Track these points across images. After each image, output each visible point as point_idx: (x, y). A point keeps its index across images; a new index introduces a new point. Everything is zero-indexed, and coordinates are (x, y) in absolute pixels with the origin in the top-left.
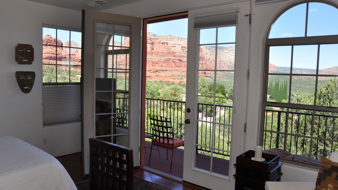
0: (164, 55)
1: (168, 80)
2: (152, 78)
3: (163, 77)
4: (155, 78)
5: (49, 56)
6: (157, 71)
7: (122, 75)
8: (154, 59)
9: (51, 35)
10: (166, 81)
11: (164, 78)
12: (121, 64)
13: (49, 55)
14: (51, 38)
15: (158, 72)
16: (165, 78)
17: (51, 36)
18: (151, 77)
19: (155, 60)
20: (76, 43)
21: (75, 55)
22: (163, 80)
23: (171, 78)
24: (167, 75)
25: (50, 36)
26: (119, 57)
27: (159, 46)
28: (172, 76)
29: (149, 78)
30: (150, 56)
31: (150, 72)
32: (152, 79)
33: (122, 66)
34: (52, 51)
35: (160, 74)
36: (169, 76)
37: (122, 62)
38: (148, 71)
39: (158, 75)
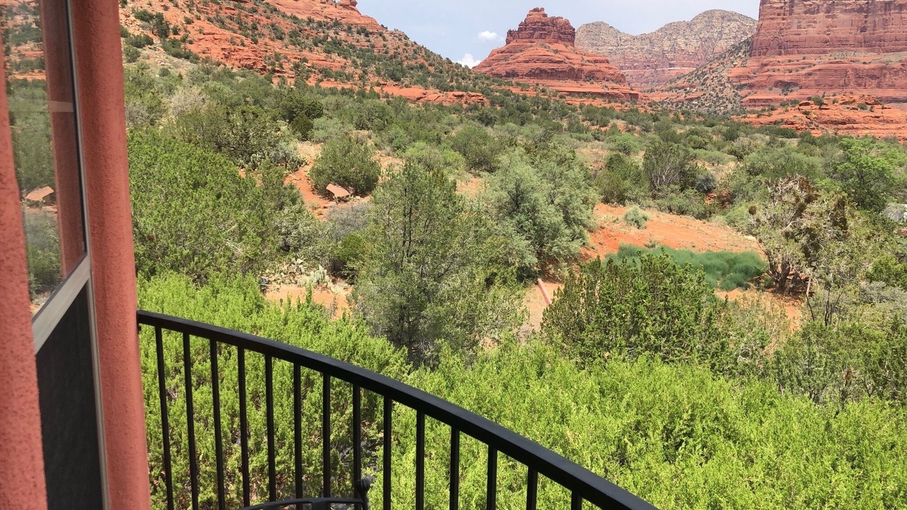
0: (901, 47)
2: (855, 126)
3: (897, 123)
4: (866, 126)
5: (537, 68)
6: (876, 103)
7: (750, 120)
8: (864, 63)
9: (543, 9)
11: (899, 126)
12: (745, 85)
13: (538, 65)
14: (545, 15)
15: (880, 106)
17: (545, 12)
18: (854, 122)
19: (867, 66)
20: (611, 27)
21: (608, 62)
25: (542, 13)
26: (741, 62)
27: (884, 17)
29: (845, 126)
30: (849, 53)
31: (848, 106)
32: (857, 129)
33: (749, 91)
34: (548, 53)
35: (887, 114)
37: (749, 77)
38: (841, 104)
39: (878, 117)
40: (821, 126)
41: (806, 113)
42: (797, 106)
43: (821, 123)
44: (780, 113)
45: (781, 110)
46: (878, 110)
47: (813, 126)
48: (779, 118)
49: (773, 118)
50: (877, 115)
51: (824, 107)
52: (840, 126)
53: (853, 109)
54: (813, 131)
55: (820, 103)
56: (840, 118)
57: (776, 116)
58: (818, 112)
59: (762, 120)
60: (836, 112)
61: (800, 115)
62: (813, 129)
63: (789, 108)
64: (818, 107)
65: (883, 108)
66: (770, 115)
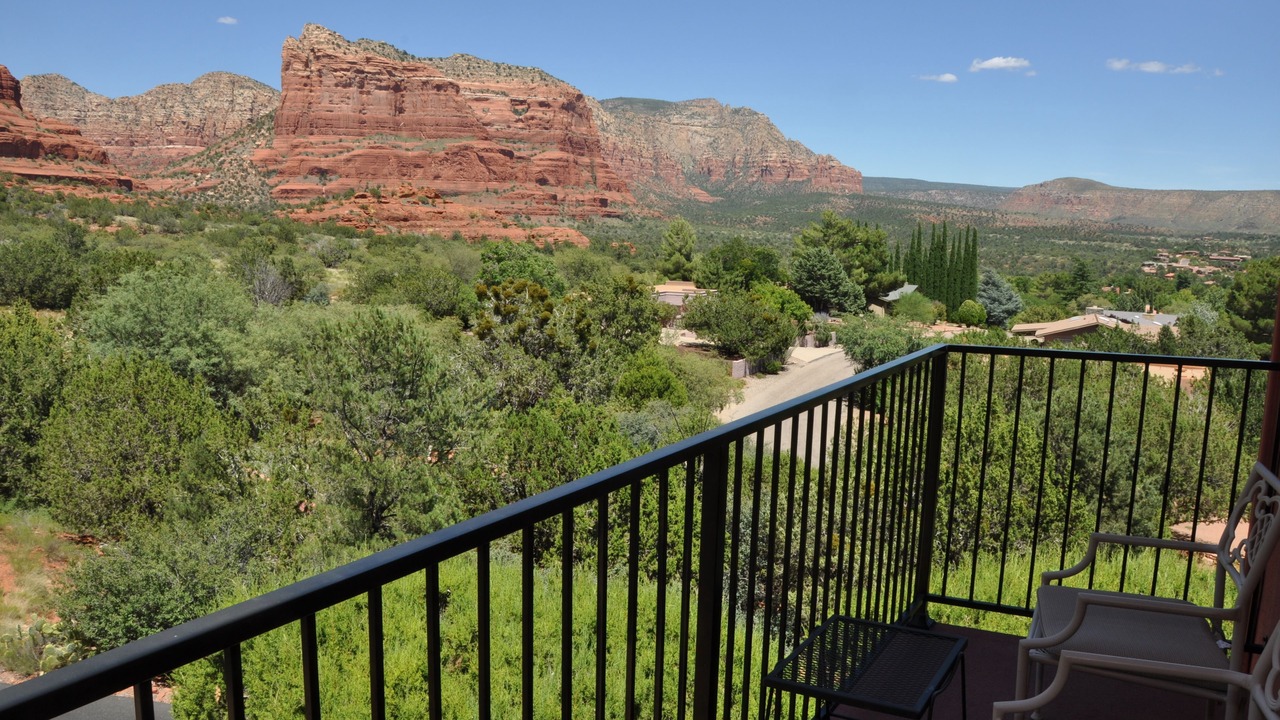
1: (482, 232)
2: (418, 223)
3: (461, 219)
4: (430, 223)
6: (437, 196)
7: (299, 216)
10: (473, 235)
11: (464, 223)
15: (441, 201)
16: (470, 221)
18: (417, 218)
22: (464, 232)
23: (492, 223)
24: (476, 210)
28: (495, 215)
29: (408, 223)
30: (389, 137)
31: (408, 199)
32: (421, 226)
35: (449, 209)
36: (483, 216)
38: (401, 197)
39: (441, 213)
40: (383, 223)
41: (364, 208)
42: (353, 199)
43: (382, 220)
44: (333, 208)
45: (334, 203)
46: (440, 206)
47: (373, 224)
48: (334, 213)
49: (326, 214)
50: (439, 210)
51: (383, 200)
52: (402, 223)
53: (414, 203)
54: (374, 229)
55: (377, 195)
56: (401, 213)
57: (329, 210)
58: (378, 206)
59: (312, 216)
60: (397, 207)
61: (357, 210)
62: (374, 227)
63: (343, 201)
64: (376, 200)
65: (445, 203)
66: (321, 210)
